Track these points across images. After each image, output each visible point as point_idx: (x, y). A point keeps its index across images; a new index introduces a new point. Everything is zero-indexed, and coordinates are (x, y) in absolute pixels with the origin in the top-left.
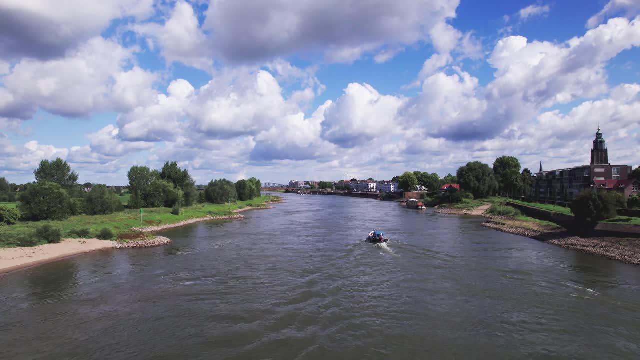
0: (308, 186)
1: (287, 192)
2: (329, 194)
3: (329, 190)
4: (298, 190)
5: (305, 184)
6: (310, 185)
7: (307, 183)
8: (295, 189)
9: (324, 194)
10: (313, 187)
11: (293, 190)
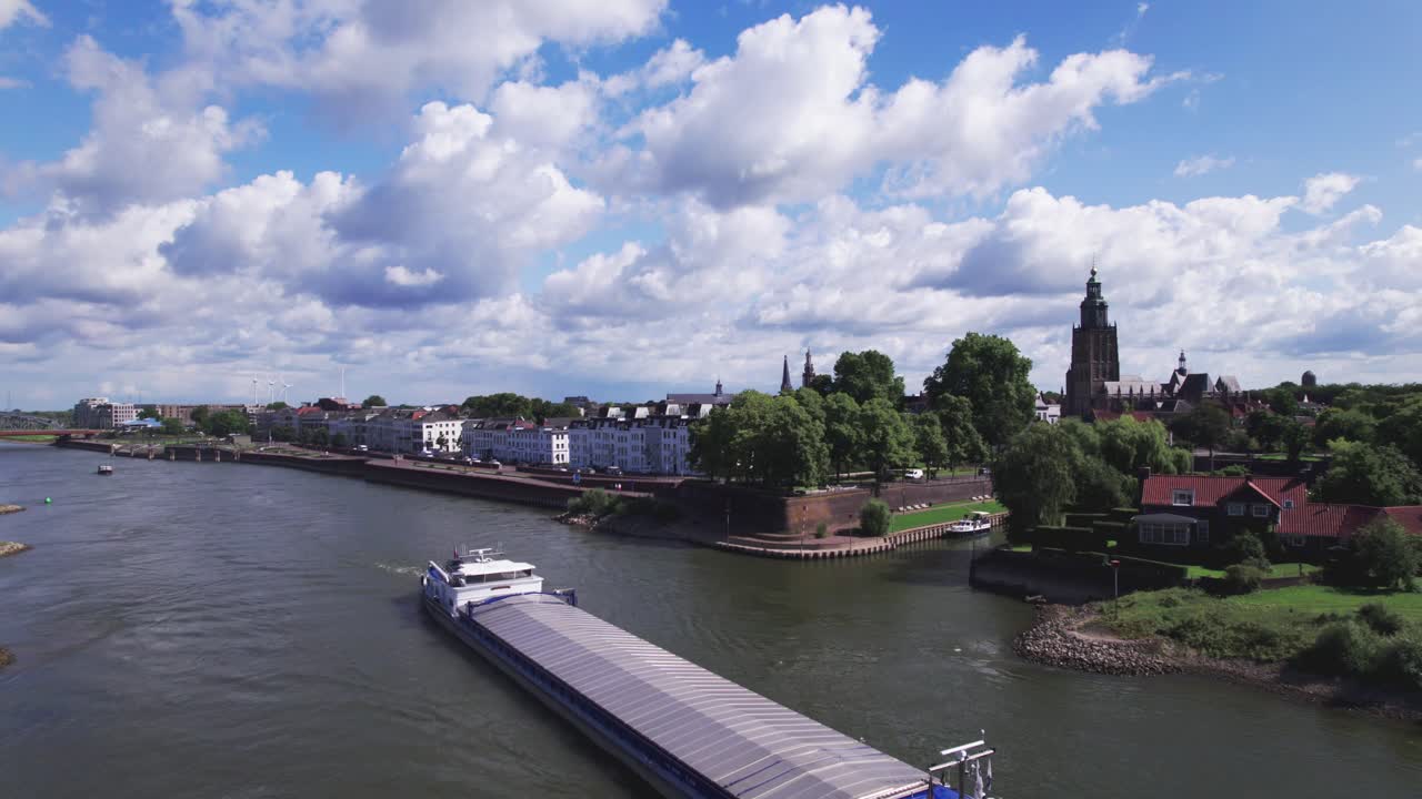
0: (151, 423)
1: (63, 442)
2: (246, 459)
3: (243, 443)
4: (111, 436)
5: (141, 416)
6: (158, 419)
7: (148, 411)
8: (97, 432)
9: (228, 457)
10: (171, 429)
11: (88, 436)
